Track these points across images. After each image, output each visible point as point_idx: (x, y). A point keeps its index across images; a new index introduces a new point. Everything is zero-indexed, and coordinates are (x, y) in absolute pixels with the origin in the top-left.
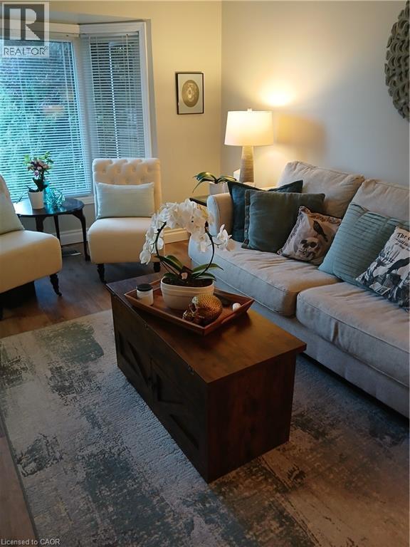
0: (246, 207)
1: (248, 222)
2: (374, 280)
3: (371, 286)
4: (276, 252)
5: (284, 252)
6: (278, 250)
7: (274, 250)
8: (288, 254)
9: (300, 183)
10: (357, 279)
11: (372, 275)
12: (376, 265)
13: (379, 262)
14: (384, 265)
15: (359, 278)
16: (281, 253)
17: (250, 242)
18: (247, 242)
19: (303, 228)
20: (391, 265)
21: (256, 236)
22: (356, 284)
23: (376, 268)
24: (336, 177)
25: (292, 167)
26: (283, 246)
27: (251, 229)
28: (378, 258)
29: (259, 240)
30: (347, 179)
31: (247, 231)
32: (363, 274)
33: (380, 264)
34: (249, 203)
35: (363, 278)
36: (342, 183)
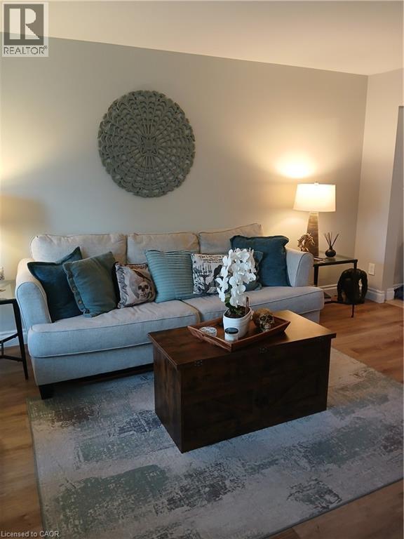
0: (69, 281)
1: (78, 294)
2: (208, 287)
4: (116, 308)
5: (127, 303)
6: (117, 304)
7: (114, 306)
8: (133, 303)
9: (78, 249)
10: (194, 293)
11: (205, 284)
12: (202, 278)
13: (202, 276)
14: (208, 276)
15: (196, 291)
16: (122, 306)
17: (91, 310)
18: (88, 312)
19: (131, 278)
20: (213, 274)
21: (96, 301)
22: (196, 296)
23: (205, 280)
24: (102, 238)
25: (46, 239)
26: (120, 299)
27: (85, 297)
28: (195, 275)
29: (102, 303)
30: (113, 238)
31: (80, 302)
32: (195, 287)
33: (205, 277)
34: (71, 276)
35: (199, 289)
36: (112, 241)
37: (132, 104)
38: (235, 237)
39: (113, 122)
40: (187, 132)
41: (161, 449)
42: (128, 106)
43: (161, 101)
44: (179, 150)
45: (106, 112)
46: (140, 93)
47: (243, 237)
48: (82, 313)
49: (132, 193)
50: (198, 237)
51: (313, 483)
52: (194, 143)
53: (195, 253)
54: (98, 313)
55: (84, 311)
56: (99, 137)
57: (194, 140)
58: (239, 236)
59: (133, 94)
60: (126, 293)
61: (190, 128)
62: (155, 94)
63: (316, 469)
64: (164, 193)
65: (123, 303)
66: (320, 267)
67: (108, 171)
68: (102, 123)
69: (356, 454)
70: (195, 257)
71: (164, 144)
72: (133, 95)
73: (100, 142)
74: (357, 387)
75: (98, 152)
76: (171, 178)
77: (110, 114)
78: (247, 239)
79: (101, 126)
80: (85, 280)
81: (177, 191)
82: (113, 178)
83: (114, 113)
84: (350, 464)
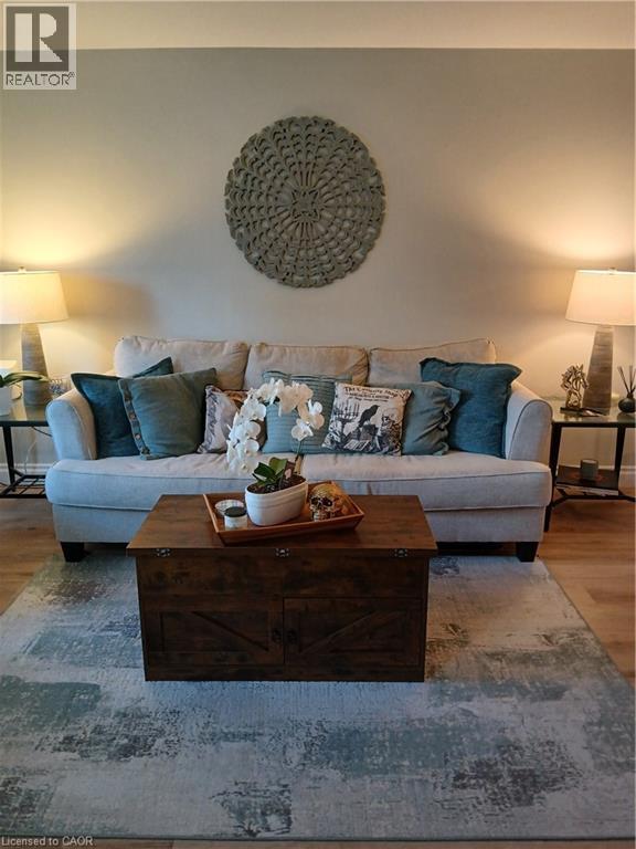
0: (126, 404)
1: (137, 424)
2: (346, 439)
3: (347, 446)
4: (195, 452)
5: (211, 447)
6: (198, 447)
7: (192, 449)
8: (219, 447)
9: (169, 360)
10: (324, 445)
11: (342, 434)
12: (340, 424)
13: (341, 420)
14: (350, 421)
15: (327, 444)
16: (205, 451)
17: (151, 450)
18: (147, 451)
19: (224, 410)
20: (359, 418)
21: (162, 439)
22: (325, 451)
23: (343, 427)
24: (210, 347)
25: (134, 343)
26: (203, 440)
27: (145, 432)
28: (333, 417)
29: (168, 442)
30: (228, 348)
31: (138, 437)
32: (328, 438)
33: (344, 422)
34: (129, 397)
35: (332, 441)
36: (225, 352)
37: (279, 139)
38: (427, 360)
39: (247, 170)
40: (372, 181)
41: (128, 666)
42: (272, 144)
43: (326, 131)
44: (358, 211)
45: (239, 155)
46: (292, 121)
47: (442, 362)
48: (138, 453)
49: (275, 280)
50: (368, 356)
51: (275, 788)
52: (383, 198)
53: (343, 381)
54: (162, 455)
55: (141, 449)
56: (226, 194)
57: (383, 194)
58: (434, 359)
59: (280, 123)
60: (212, 431)
61: (377, 174)
62: (316, 121)
63: (303, 770)
64: (328, 282)
65: (205, 447)
66: (564, 429)
67: (239, 246)
68: (230, 173)
69: (396, 769)
70: (340, 389)
71: (332, 202)
72: (281, 125)
73: (227, 201)
74: (525, 658)
75: (225, 218)
76: (341, 257)
77: (244, 157)
78: (448, 365)
79: (229, 177)
80: (151, 405)
81: (350, 277)
82: (247, 256)
83: (251, 156)
84: (368, 781)
